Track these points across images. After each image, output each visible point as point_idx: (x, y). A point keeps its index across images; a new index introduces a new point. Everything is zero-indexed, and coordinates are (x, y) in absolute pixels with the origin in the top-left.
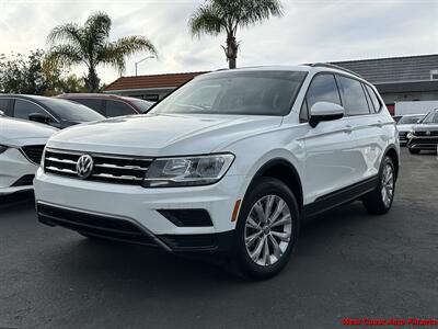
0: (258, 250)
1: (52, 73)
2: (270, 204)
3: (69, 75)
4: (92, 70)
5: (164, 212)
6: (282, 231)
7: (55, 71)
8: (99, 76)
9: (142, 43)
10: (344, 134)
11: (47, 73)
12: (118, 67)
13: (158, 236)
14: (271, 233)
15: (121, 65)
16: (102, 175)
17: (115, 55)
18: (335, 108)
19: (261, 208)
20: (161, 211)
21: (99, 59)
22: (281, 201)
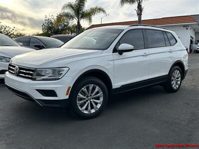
0: (85, 107)
1: (65, 24)
2: (91, 88)
3: (72, 24)
4: (78, 22)
5: (39, 91)
6: (99, 99)
7: (67, 22)
8: (81, 25)
9: (100, 9)
10: (142, 57)
11: (64, 24)
12: (89, 21)
13: (37, 100)
14: (92, 100)
15: (90, 20)
16: (21, 74)
17: (88, 15)
18: (130, 46)
19: (86, 90)
20: (37, 90)
21: (82, 17)
22: (97, 87)
